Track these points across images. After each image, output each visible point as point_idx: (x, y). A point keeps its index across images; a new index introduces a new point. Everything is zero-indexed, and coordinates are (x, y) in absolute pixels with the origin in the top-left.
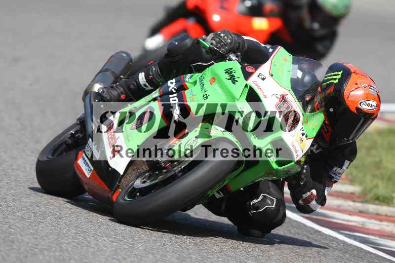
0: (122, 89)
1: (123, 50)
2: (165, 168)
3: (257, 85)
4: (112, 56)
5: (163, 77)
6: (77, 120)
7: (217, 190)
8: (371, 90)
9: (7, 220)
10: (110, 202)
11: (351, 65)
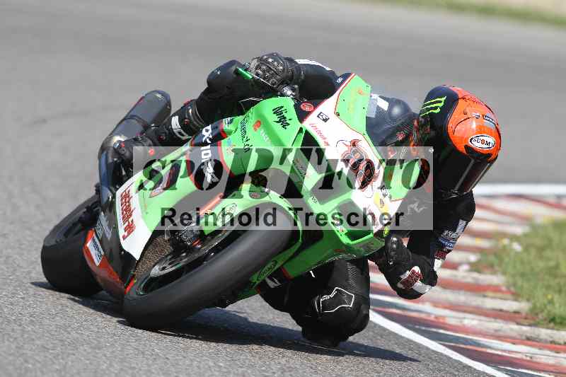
0: (149, 142)
1: (158, 89)
3: (316, 128)
4: (142, 98)
5: (205, 121)
8: (485, 121)
9: (21, 351)
11: (459, 89)
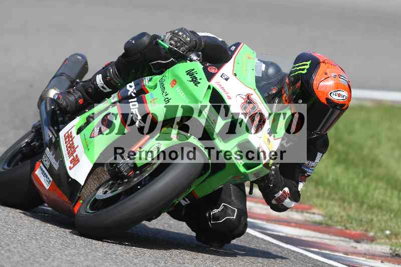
0: (79, 94)
1: (78, 52)
2: (127, 177)
3: (220, 85)
4: (67, 59)
5: (122, 78)
6: (33, 128)
7: (183, 197)
8: (341, 79)
10: (72, 214)
